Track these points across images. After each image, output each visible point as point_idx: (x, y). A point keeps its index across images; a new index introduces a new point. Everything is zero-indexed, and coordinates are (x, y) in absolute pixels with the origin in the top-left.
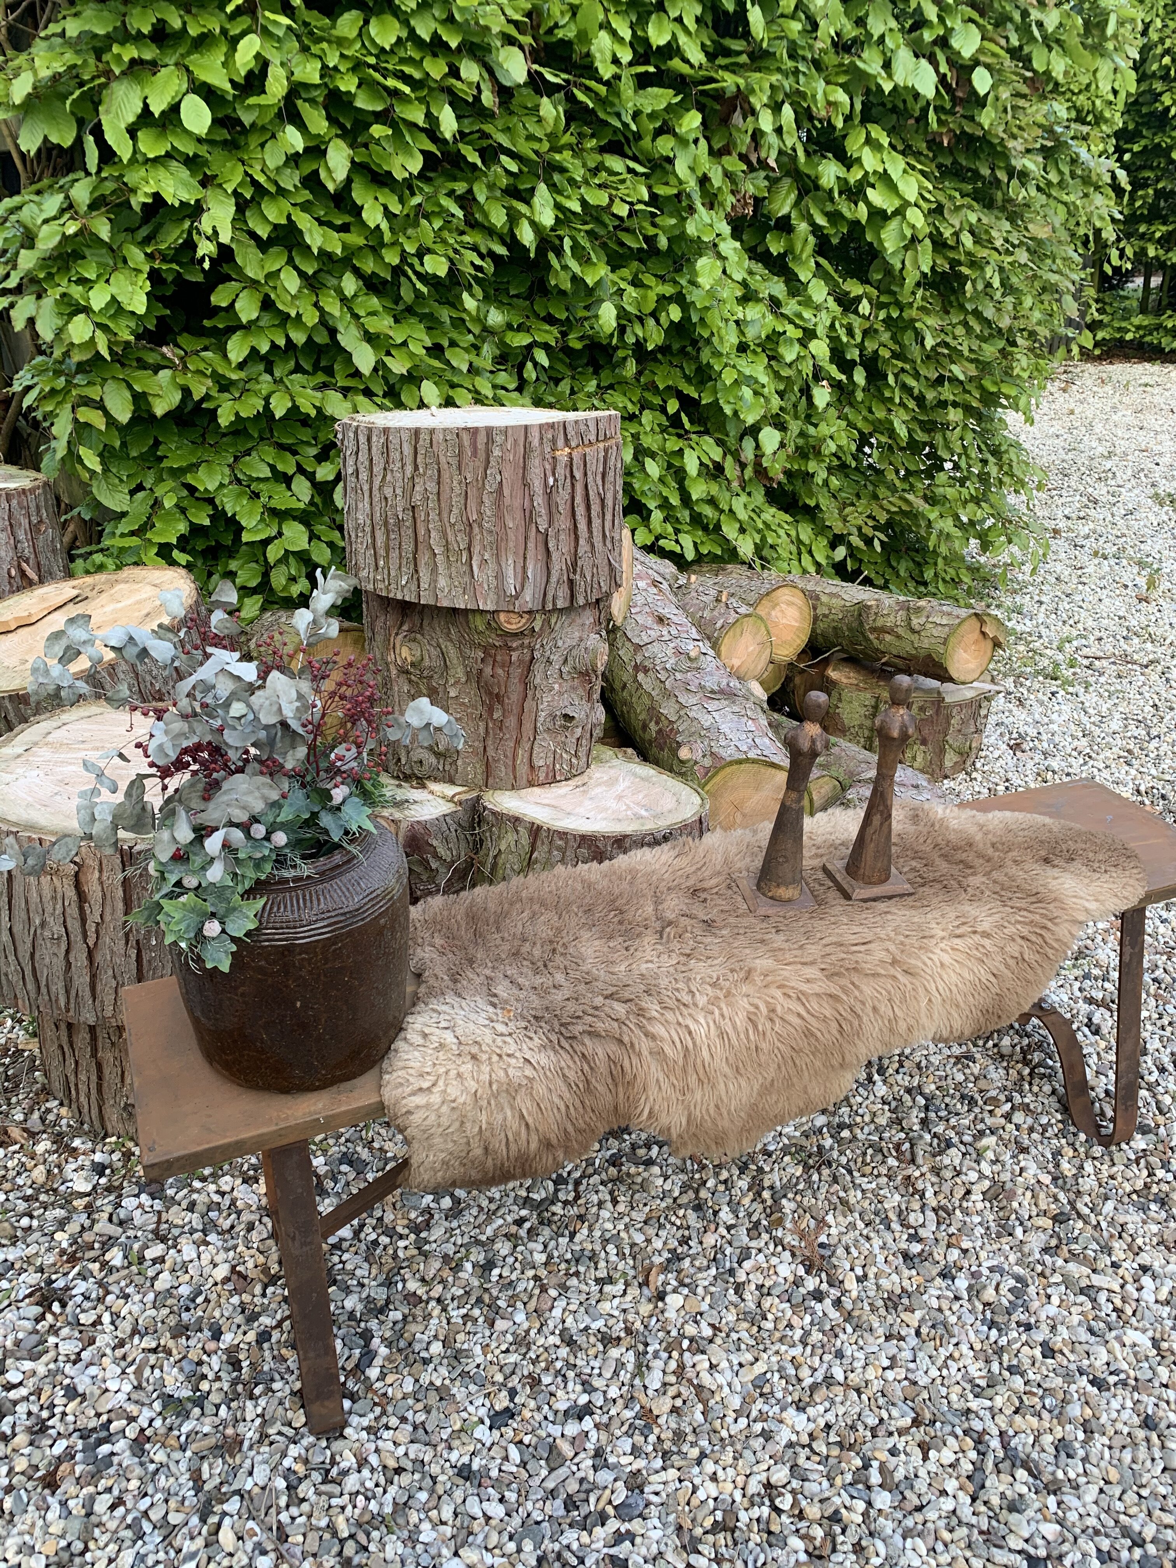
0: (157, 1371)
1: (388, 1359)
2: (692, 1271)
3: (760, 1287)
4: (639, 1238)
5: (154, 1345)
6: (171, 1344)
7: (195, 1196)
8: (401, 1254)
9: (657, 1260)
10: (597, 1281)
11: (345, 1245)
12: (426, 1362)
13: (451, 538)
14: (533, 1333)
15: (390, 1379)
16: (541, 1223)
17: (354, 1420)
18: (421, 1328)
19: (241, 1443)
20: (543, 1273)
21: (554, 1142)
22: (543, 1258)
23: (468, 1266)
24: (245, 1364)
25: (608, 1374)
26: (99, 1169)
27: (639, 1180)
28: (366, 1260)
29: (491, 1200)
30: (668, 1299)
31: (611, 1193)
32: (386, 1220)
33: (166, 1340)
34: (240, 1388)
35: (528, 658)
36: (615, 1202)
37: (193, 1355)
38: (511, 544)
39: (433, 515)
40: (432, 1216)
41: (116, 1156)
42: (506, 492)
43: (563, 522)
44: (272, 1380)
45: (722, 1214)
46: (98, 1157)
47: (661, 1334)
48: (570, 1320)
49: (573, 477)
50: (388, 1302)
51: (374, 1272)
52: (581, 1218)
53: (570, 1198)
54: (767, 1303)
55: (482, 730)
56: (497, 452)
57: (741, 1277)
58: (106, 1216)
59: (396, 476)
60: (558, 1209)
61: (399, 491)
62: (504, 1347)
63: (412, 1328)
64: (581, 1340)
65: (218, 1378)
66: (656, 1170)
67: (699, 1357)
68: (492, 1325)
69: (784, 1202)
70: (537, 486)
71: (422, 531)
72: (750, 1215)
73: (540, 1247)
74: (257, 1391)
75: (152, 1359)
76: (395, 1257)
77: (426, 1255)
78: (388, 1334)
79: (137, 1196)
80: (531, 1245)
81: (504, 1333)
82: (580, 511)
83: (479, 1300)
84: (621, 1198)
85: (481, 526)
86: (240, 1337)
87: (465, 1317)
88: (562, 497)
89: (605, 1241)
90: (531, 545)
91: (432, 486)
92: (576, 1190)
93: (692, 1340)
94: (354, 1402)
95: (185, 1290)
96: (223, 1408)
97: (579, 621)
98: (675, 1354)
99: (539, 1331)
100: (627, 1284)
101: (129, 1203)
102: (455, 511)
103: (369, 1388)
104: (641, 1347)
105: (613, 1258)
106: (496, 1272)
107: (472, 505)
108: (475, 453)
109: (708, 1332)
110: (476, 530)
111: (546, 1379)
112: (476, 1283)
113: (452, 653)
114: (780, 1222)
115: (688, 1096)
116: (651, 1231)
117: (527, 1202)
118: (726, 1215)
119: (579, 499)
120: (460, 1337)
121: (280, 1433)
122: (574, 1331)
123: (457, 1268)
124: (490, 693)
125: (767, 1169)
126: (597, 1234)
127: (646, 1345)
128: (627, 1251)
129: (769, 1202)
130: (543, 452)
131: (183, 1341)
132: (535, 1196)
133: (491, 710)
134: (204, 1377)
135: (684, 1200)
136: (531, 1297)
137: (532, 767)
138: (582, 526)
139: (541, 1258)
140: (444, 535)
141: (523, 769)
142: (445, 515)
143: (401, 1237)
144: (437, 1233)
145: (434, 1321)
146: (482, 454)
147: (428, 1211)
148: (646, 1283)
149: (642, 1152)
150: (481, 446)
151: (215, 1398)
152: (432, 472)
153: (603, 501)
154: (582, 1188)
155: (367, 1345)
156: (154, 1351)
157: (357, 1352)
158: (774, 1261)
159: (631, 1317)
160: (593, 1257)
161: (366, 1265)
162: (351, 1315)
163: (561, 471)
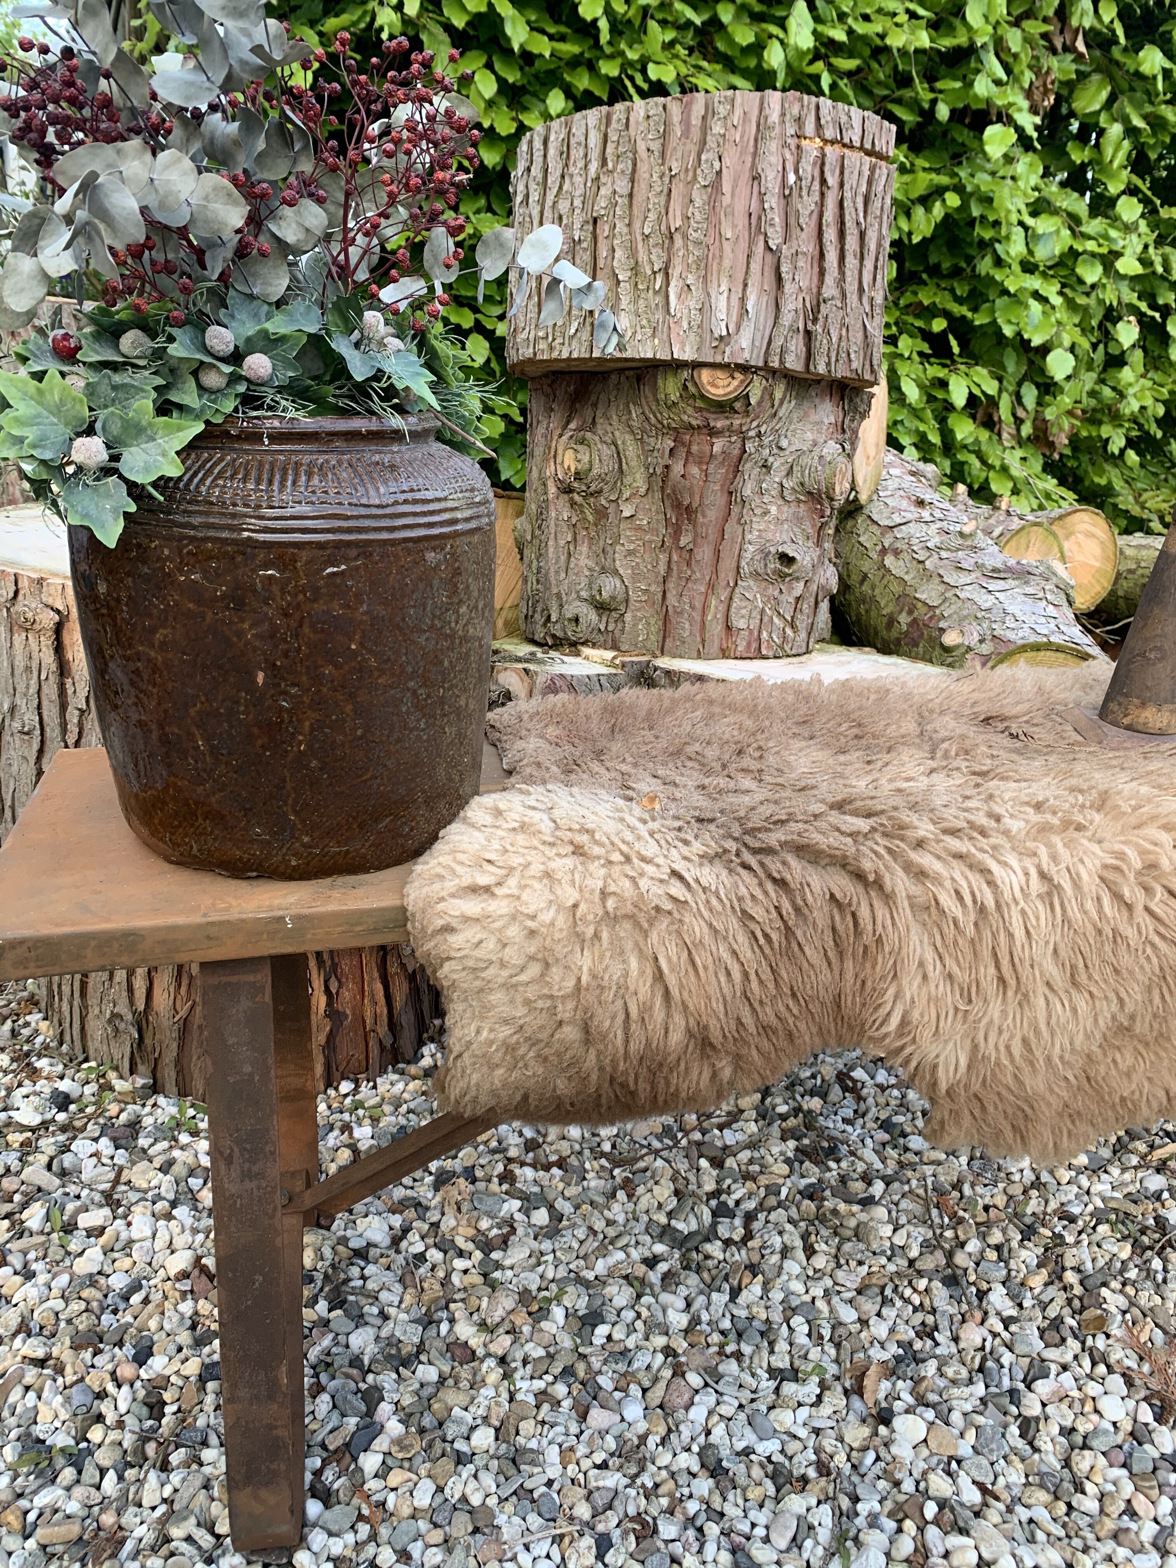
0: (31, 1395)
1: (398, 1442)
2: (941, 1383)
3: (1068, 1432)
4: (848, 1315)
5: (40, 1353)
6: (67, 1356)
7: (176, 1153)
8: (456, 1279)
9: (877, 1354)
10: (773, 1372)
11: (373, 1252)
12: (461, 1459)
13: (642, 256)
14: (652, 1441)
15: (395, 1478)
16: (687, 1268)
17: (317, 1538)
18: (463, 1399)
19: (122, 1542)
20: (681, 1345)
21: (716, 1036)
22: (683, 1320)
23: (558, 1313)
24: (169, 1409)
25: (782, 1542)
26: (62, 1101)
27: (853, 1223)
28: (401, 1280)
29: (610, 1223)
30: (898, 1422)
31: (805, 1237)
32: (443, 1227)
33: (61, 1349)
34: (151, 1449)
35: (736, 452)
36: (810, 1252)
37: (93, 1380)
38: (727, 263)
39: (621, 227)
40: (513, 1230)
41: (89, 1090)
42: (726, 187)
43: (805, 243)
44: (205, 1444)
45: (993, 1297)
46: (65, 1086)
47: (882, 1484)
48: (719, 1431)
49: (823, 181)
50: (421, 1348)
51: (408, 1299)
52: (753, 1269)
53: (736, 1238)
54: (1083, 1462)
55: (662, 568)
56: (717, 128)
57: (1032, 1407)
58: (43, 1159)
59: (577, 184)
60: (714, 1249)
61: (577, 203)
62: (598, 1458)
63: (450, 1396)
64: (738, 1469)
65: (120, 1425)
66: (881, 1212)
67: (955, 1540)
68: (583, 1417)
69: (1104, 1291)
70: (771, 180)
71: (603, 252)
72: (1044, 1306)
73: (682, 1304)
74: (175, 1458)
75: (31, 1375)
76: (446, 1282)
77: (493, 1285)
78: (407, 1401)
79: (96, 1140)
80: (665, 1297)
81: (602, 1434)
82: (830, 234)
83: (568, 1372)
84: (821, 1247)
85: (685, 237)
86: (176, 1365)
87: (542, 1396)
88: (807, 205)
89: (790, 1311)
90: (755, 267)
91: (622, 186)
92: (746, 1226)
93: (942, 1504)
94: (327, 1506)
95: (118, 1282)
96: (111, 1476)
97: (814, 417)
98: (909, 1526)
99: (663, 1442)
100: (823, 1386)
101: (82, 1147)
102: (652, 216)
103: (358, 1487)
104: (845, 1503)
105: (801, 1339)
106: (602, 1330)
107: (676, 207)
108: (686, 134)
109: (973, 1496)
110: (678, 241)
111: (668, 1529)
112: (566, 1342)
113: (631, 450)
114: (1100, 1325)
115: (976, 1007)
116: (869, 1306)
117: (665, 1233)
118: (998, 1298)
119: (830, 215)
120: (527, 1426)
121: (189, 1539)
122: (725, 1453)
123: (540, 1315)
124: (677, 505)
125: (1070, 1239)
126: (777, 1296)
127: (855, 1499)
128: (826, 1333)
129: (1078, 1290)
130: (783, 134)
131: (87, 1355)
132: (680, 1226)
133: (677, 534)
134: (100, 1418)
135: (928, 1263)
136: (656, 1380)
137: (728, 628)
138: (832, 256)
139: (678, 1320)
140: (633, 252)
141: (716, 630)
142: (637, 225)
143: (461, 1254)
144: (517, 1255)
145: (488, 1392)
146: (695, 133)
147: (510, 1224)
148: (859, 1390)
149: (858, 1186)
150: (696, 121)
151: (103, 1457)
152: (625, 165)
153: (862, 235)
154: (756, 1225)
155: (370, 1412)
156: (41, 1363)
157: (352, 1422)
158: (1093, 1389)
159: (829, 1443)
160: (767, 1333)
161: (398, 1288)
162: (356, 1362)
163: (808, 168)
